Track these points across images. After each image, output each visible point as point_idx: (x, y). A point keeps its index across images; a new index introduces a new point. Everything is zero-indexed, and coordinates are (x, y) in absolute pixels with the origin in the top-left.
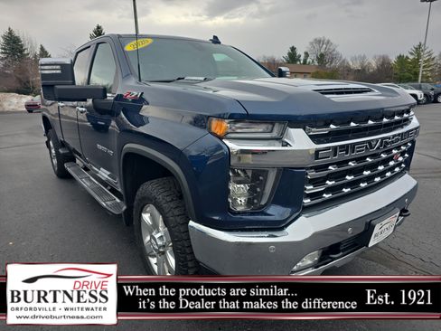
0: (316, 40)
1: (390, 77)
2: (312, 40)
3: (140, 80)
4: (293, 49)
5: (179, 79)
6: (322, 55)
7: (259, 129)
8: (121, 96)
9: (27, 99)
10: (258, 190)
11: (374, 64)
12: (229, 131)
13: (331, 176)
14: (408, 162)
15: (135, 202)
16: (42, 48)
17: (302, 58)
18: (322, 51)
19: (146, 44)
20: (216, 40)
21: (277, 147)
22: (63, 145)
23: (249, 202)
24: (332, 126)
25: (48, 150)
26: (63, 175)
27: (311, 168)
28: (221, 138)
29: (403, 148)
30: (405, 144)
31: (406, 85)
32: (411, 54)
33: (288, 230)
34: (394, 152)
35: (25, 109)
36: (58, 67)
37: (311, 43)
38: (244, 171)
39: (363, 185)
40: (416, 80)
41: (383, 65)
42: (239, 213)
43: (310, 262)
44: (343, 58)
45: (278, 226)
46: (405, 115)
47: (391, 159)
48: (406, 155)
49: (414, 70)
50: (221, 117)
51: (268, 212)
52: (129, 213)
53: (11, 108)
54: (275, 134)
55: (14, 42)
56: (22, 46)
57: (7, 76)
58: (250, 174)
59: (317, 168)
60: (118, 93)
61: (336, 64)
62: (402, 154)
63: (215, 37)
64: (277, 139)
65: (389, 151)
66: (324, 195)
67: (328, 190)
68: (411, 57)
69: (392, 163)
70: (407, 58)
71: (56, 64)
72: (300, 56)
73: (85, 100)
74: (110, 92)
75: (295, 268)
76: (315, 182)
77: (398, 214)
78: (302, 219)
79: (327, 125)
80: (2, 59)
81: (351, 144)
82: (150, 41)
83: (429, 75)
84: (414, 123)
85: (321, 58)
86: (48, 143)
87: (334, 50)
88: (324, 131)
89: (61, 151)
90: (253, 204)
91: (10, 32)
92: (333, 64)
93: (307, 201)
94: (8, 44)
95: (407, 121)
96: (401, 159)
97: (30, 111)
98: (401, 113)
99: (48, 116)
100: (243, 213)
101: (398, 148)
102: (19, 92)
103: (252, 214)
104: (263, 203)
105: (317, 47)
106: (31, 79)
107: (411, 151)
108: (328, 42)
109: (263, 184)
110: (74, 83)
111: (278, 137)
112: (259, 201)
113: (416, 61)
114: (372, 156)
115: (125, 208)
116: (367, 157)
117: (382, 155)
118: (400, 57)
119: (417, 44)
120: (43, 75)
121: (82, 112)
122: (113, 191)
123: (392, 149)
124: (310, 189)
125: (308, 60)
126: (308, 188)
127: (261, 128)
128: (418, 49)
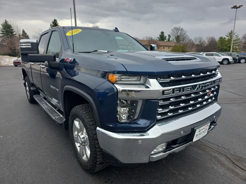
0: (175, 28)
1: (215, 49)
2: (173, 28)
3: (74, 52)
4: (162, 33)
5: (95, 51)
6: (178, 37)
7: (133, 79)
8: (64, 59)
9: (14, 59)
10: (133, 111)
11: (206, 42)
12: (118, 80)
13: (172, 104)
14: (216, 96)
15: (70, 117)
16: (24, 31)
17: (167, 38)
18: (179, 34)
19: (78, 32)
20: (116, 30)
21: (143, 88)
22: (33, 85)
23: (129, 117)
24: (172, 78)
25: (25, 88)
26: (33, 101)
27: (161, 99)
28: (113, 84)
29: (213, 89)
30: (214, 87)
31: (223, 53)
32: (227, 36)
33: (149, 132)
34: (207, 91)
35: (13, 65)
36: (30, 44)
37: (172, 30)
38: (126, 101)
39: (190, 109)
40: (229, 51)
41: (211, 42)
42: (123, 123)
43: (161, 150)
44: (190, 38)
45: (143, 130)
46: (213, 72)
47: (206, 95)
48: (215, 93)
49: (229, 45)
50: (114, 73)
51: (139, 122)
52: (66, 122)
53: (6, 64)
54: (142, 82)
55: (8, 28)
56: (12, 30)
57: (3, 46)
58: (129, 103)
59: (164, 100)
60: (62, 58)
61: (186, 41)
62: (213, 92)
63: (116, 28)
64: (143, 84)
65: (204, 91)
66: (169, 114)
67: (170, 111)
68: (227, 38)
69: (206, 97)
70: (225, 38)
71: (29, 43)
72: (166, 37)
73: (44, 62)
74: (58, 58)
75: (153, 152)
76: (163, 107)
77: (209, 124)
78: (156, 126)
79: (169, 77)
80: (1, 37)
81: (182, 87)
82: (80, 30)
83: (237, 47)
84: (219, 76)
85: (178, 38)
86: (25, 84)
87: (185, 34)
88: (168, 80)
89: (31, 88)
90: (130, 118)
91: (6, 22)
92: (184, 41)
93: (159, 117)
94: (5, 29)
95: (215, 75)
96: (211, 95)
97: (16, 66)
98: (211, 71)
99: (25, 69)
100: (125, 123)
101: (210, 89)
102: (10, 55)
103: (130, 123)
104: (135, 118)
105: (176, 32)
106: (17, 48)
107: (217, 91)
108: (182, 29)
109: (135, 108)
110: (38, 53)
111: (143, 83)
112: (134, 117)
113: (230, 40)
114: (195, 93)
115: (65, 120)
116: (192, 94)
117: (200, 93)
118: (221, 38)
119: (230, 31)
120: (21, 48)
121: (43, 68)
122: (59, 110)
123: (206, 90)
124: (160, 110)
125: (171, 39)
126: (159, 110)
127: (135, 78)
128: (231, 34)
